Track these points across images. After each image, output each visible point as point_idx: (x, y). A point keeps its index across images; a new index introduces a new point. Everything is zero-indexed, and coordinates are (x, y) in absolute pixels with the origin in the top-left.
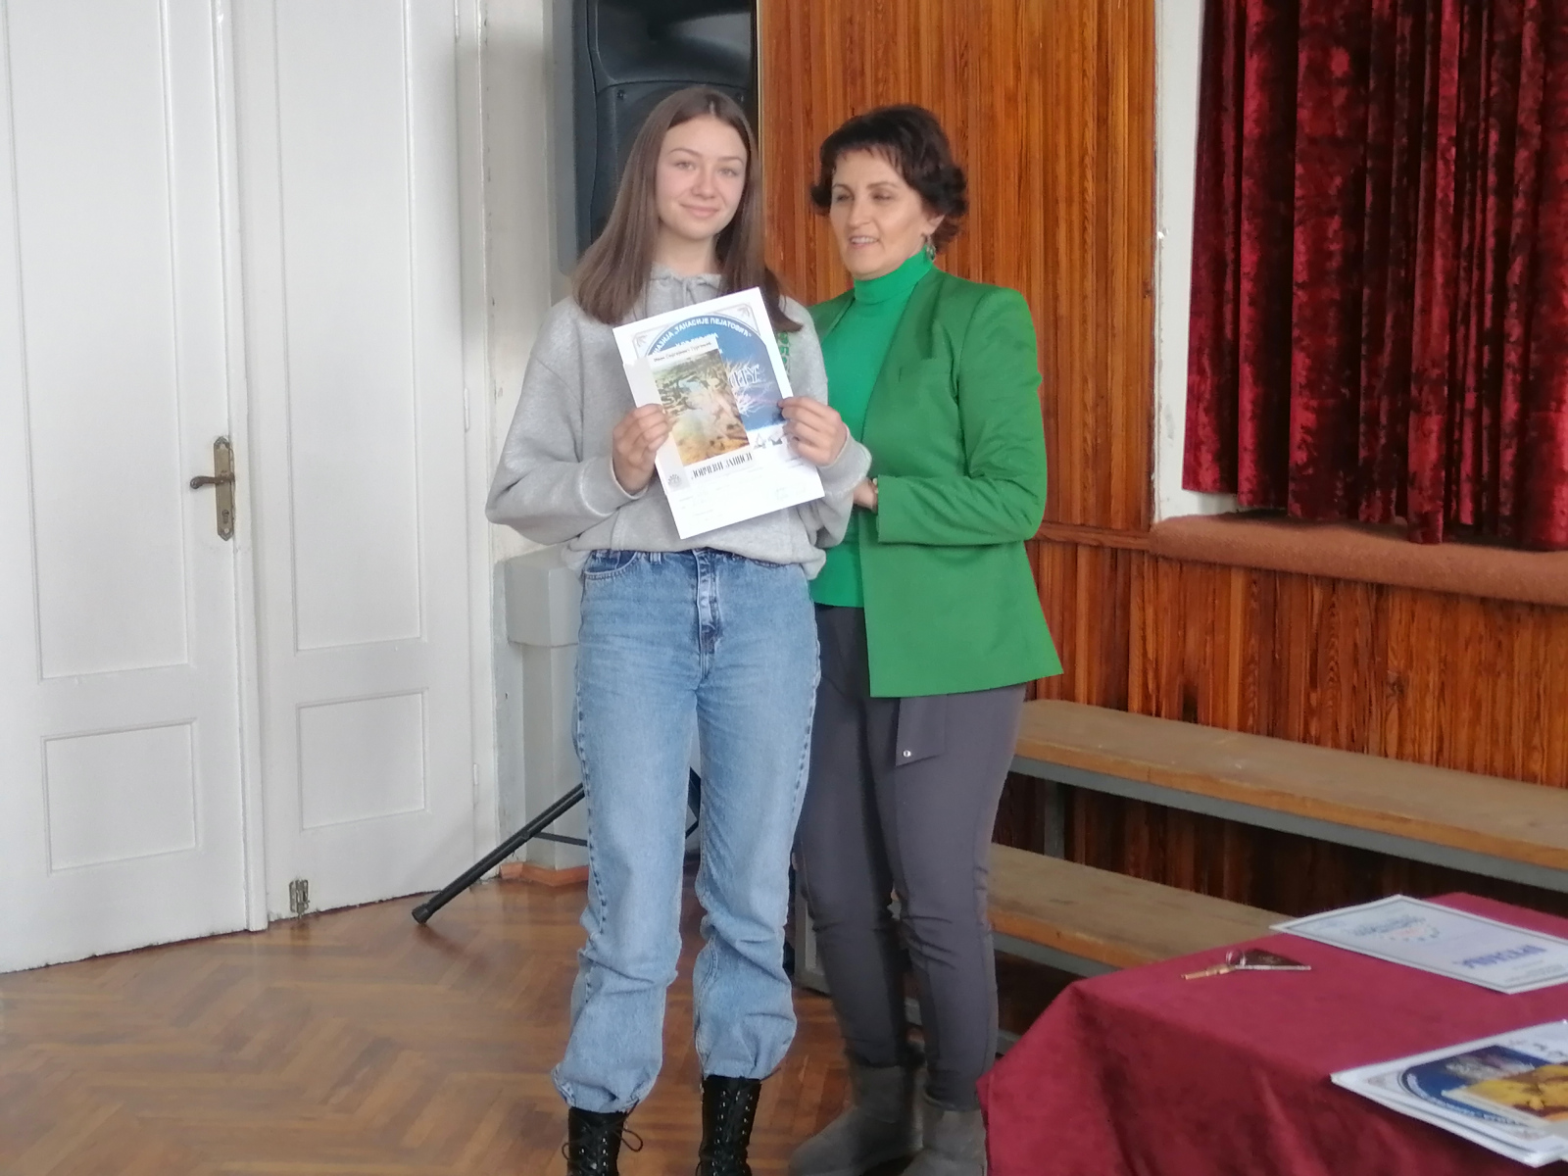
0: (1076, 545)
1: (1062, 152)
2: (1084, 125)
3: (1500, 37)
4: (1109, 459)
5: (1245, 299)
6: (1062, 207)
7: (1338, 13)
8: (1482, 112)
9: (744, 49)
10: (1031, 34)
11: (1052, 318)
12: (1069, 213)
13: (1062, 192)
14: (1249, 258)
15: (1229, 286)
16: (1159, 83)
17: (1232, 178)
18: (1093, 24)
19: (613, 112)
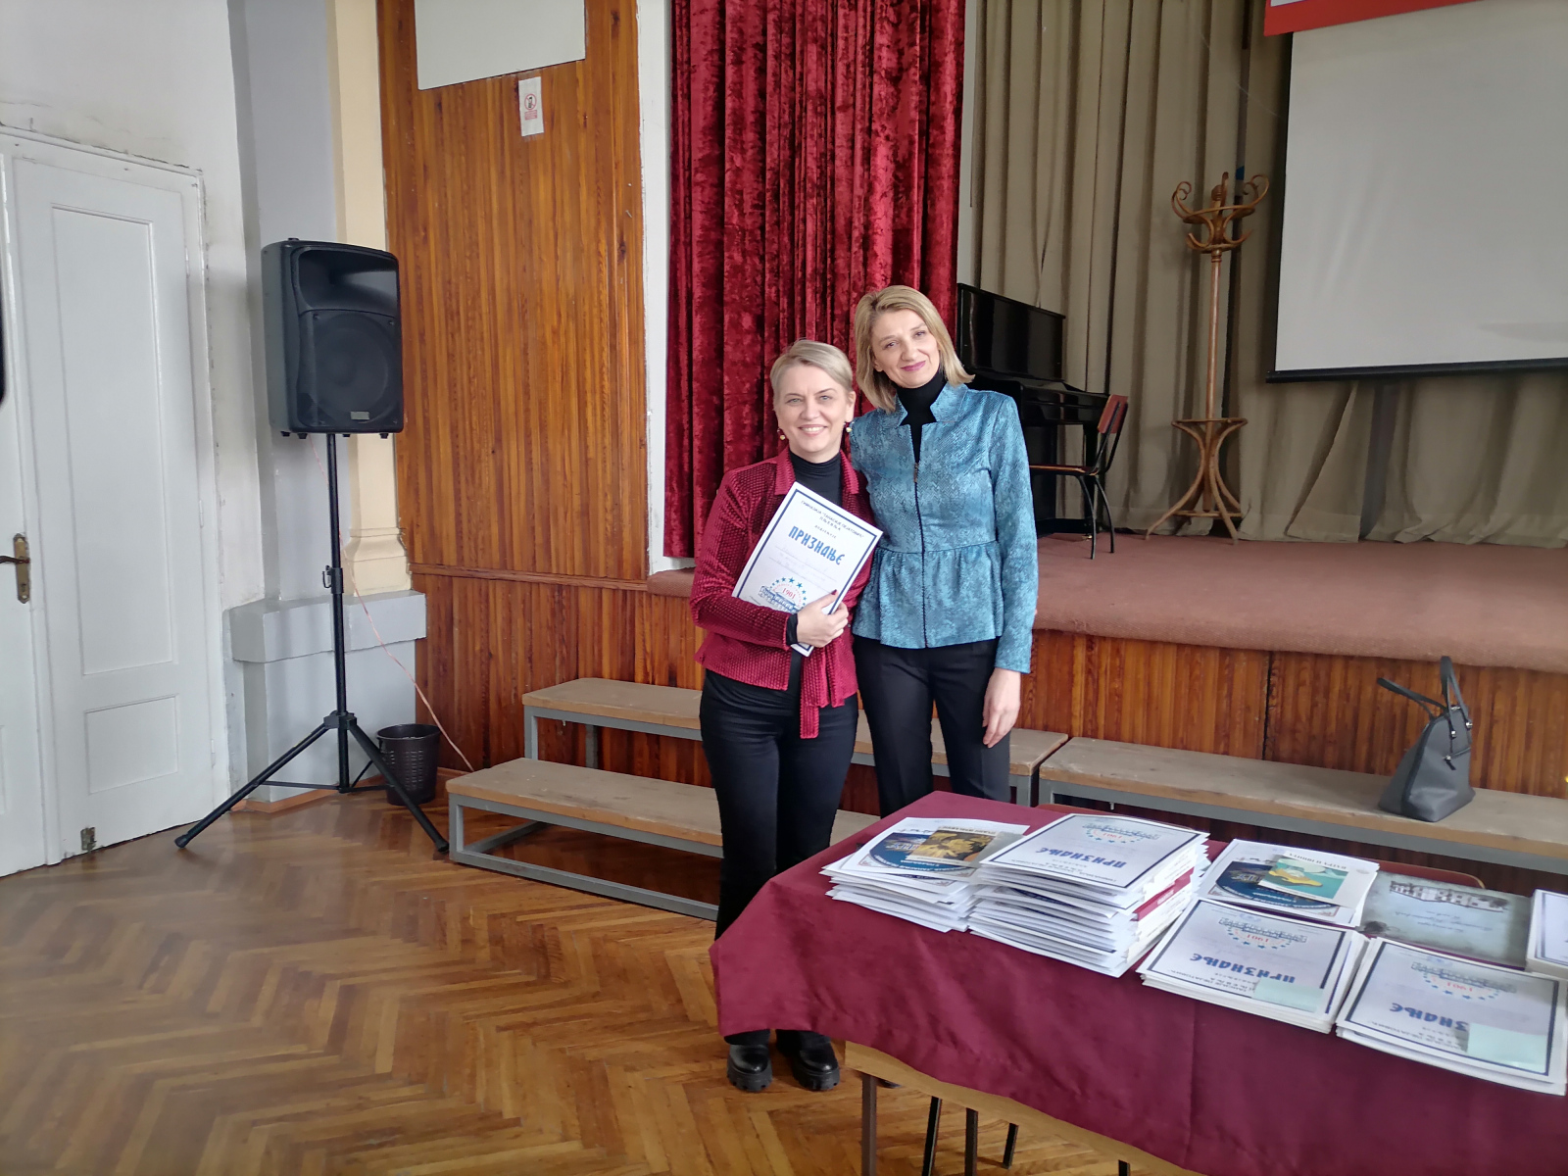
0: (601, 589)
1: (588, 364)
2: (602, 347)
4: (621, 539)
5: (696, 450)
6: (589, 395)
7: (745, 294)
9: (393, 293)
10: (567, 295)
11: (584, 459)
12: (594, 399)
13: (588, 387)
14: (697, 427)
15: (686, 442)
16: (646, 328)
17: (686, 383)
18: (606, 292)
19: (310, 327)
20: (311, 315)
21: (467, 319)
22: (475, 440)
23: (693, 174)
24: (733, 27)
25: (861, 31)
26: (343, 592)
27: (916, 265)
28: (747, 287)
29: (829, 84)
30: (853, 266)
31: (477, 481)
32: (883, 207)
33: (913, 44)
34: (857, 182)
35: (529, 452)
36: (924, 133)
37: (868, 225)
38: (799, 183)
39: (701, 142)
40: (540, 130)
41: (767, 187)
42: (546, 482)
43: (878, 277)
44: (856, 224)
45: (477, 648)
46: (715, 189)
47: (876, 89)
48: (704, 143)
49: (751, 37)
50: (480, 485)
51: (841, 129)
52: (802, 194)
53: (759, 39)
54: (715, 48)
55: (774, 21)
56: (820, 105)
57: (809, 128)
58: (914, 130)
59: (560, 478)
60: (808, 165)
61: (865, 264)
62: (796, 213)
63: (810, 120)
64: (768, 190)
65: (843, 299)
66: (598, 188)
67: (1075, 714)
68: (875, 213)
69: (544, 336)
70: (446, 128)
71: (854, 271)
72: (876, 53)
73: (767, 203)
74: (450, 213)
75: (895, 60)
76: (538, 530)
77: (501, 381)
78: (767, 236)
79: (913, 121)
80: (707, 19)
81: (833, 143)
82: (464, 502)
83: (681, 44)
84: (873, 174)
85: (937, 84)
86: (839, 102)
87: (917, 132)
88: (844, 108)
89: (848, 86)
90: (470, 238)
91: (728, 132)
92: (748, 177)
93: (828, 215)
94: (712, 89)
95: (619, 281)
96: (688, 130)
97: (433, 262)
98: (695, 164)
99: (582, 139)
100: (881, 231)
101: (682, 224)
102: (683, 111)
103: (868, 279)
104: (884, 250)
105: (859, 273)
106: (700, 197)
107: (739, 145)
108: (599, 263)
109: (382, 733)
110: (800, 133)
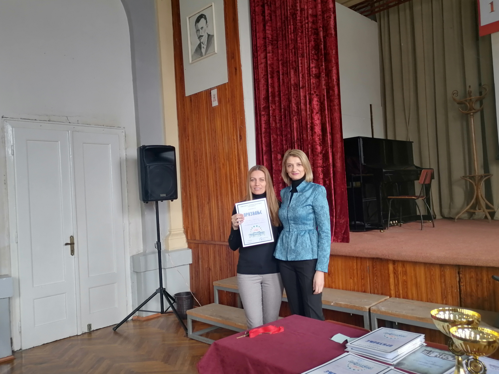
1: (233, 174)
2: (236, 169)
6: (233, 184)
7: (278, 148)
9: (174, 158)
10: (226, 153)
12: (235, 185)
13: (233, 181)
16: (248, 161)
18: (236, 151)
19: (148, 170)
20: (148, 167)
21: (200, 162)
22: (203, 200)
23: (261, 112)
24: (270, 67)
25: (306, 64)
26: (161, 249)
27: (328, 135)
28: (279, 146)
29: (298, 81)
30: (308, 136)
31: (204, 212)
32: (317, 117)
33: (322, 65)
34: (308, 110)
35: (218, 203)
36: (328, 92)
37: (312, 123)
38: (291, 112)
39: (263, 102)
40: (217, 104)
41: (282, 114)
42: (223, 212)
43: (317, 139)
44: (308, 123)
45: (206, 266)
46: (268, 116)
47: (312, 81)
48: (264, 102)
49: (276, 69)
50: (205, 214)
51: (302, 94)
52: (292, 115)
53: (278, 69)
54: (266, 74)
55: (281, 63)
56: (296, 87)
57: (293, 95)
58: (324, 92)
59: (226, 210)
60: (293, 106)
61: (312, 136)
62: (291, 121)
63: (293, 92)
64: (283, 115)
65: (306, 147)
66: (233, 120)
67: (391, 289)
68: (314, 119)
69: (220, 166)
70: (193, 107)
71: (309, 138)
72: (311, 70)
73: (283, 119)
74: (194, 131)
75: (318, 71)
76: (221, 227)
77: (209, 181)
78: (283, 129)
79: (324, 89)
80: (263, 65)
81: (300, 98)
82: (201, 219)
83: (256, 74)
84: (312, 107)
85: (330, 77)
86: (301, 86)
87: (325, 92)
88: (303, 87)
89: (303, 81)
90: (200, 138)
91: (270, 98)
92: (277, 111)
93: (300, 121)
94: (265, 86)
95: (240, 147)
96: (259, 99)
97: (190, 145)
98: (262, 109)
99: (228, 106)
100: (317, 124)
101: (259, 128)
102: (258, 93)
103: (313, 140)
104: (318, 130)
105: (311, 139)
106: (263, 119)
107: (274, 102)
108: (234, 142)
109: (175, 295)
110: (291, 96)
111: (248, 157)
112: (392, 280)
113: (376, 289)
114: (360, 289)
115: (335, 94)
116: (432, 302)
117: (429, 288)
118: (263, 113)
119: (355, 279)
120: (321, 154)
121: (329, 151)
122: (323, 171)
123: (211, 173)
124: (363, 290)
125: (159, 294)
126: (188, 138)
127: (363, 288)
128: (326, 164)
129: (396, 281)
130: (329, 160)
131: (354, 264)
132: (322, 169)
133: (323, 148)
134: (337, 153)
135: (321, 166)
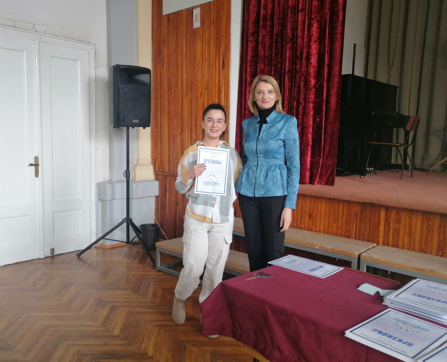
3: (296, 84)
8: (293, 99)
9: (148, 81)
10: (205, 81)
16: (230, 92)
17: (244, 111)
18: (217, 80)
19: (121, 92)
20: (121, 88)
21: (174, 90)
22: (175, 130)
23: (249, 37)
26: (129, 178)
27: (326, 67)
29: (297, 3)
30: (302, 67)
31: (175, 144)
32: (315, 46)
34: (305, 37)
35: (191, 134)
36: (331, 18)
37: (309, 53)
38: (285, 39)
39: (252, 26)
40: (199, 26)
41: (274, 41)
43: (312, 71)
44: (304, 52)
45: (174, 200)
46: (256, 43)
47: (314, 3)
48: (253, 27)
51: (300, 18)
52: (286, 43)
56: (294, 10)
57: (289, 18)
60: (288, 32)
61: (307, 67)
62: (284, 49)
63: (289, 16)
64: (274, 42)
65: (298, 80)
66: (217, 44)
67: (380, 236)
68: (312, 48)
69: (197, 95)
70: (171, 27)
71: (303, 69)
73: (273, 46)
74: (171, 55)
77: (184, 110)
78: (273, 58)
79: (327, 14)
81: (297, 23)
82: (171, 151)
84: (311, 34)
86: (300, 9)
87: (328, 18)
88: (302, 10)
89: (303, 3)
90: (176, 63)
91: (261, 22)
92: (267, 38)
93: (294, 50)
94: (256, 7)
95: (222, 75)
96: (247, 23)
97: (165, 71)
98: (249, 34)
99: (212, 28)
100: (314, 54)
101: (244, 55)
102: (246, 16)
103: (308, 72)
104: (314, 61)
105: (305, 70)
106: (251, 46)
107: (265, 26)
108: (216, 70)
109: (141, 226)
110: (286, 21)
111: (230, 87)
112: (382, 228)
113: (362, 236)
114: (343, 234)
115: (339, 20)
116: (425, 253)
117: (424, 238)
118: (251, 39)
119: (339, 224)
120: (314, 88)
121: (324, 85)
122: (314, 108)
123: (186, 103)
124: (347, 235)
125: (125, 225)
126: (162, 62)
127: (347, 233)
128: (319, 99)
129: (387, 229)
130: (323, 96)
131: (340, 208)
132: (314, 105)
133: (317, 82)
134: (333, 89)
135: (312, 101)
